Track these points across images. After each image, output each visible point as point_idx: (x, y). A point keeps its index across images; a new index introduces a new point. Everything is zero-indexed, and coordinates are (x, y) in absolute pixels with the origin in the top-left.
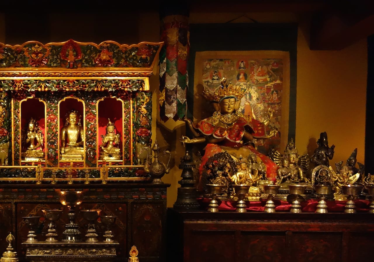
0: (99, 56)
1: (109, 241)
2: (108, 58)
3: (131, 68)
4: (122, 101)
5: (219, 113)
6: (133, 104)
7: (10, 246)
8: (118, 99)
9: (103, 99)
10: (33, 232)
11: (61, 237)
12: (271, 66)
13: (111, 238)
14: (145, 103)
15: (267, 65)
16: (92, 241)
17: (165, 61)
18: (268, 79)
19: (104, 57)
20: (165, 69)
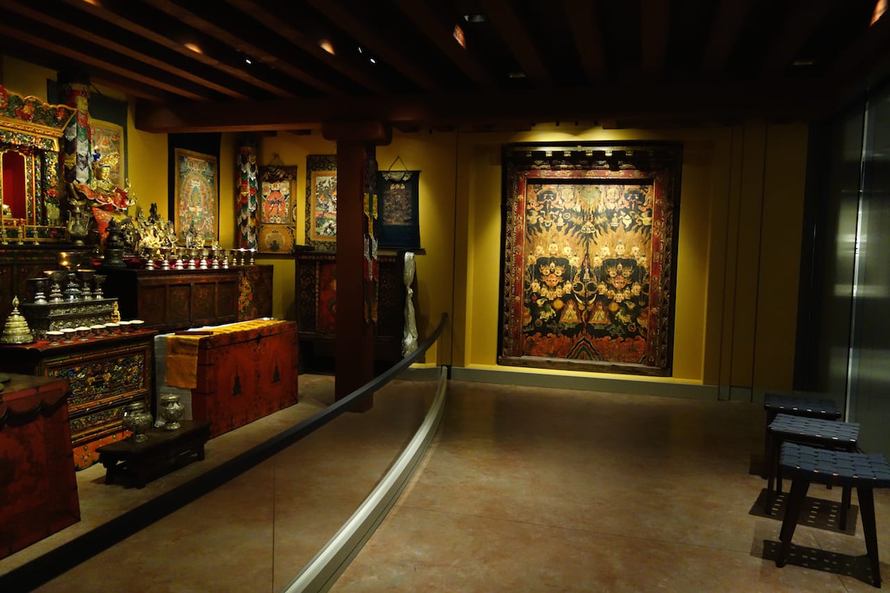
0: (22, 108)
1: (99, 298)
2: (29, 113)
3: (46, 127)
4: (25, 157)
5: (95, 179)
6: (35, 161)
7: (16, 309)
8: (20, 154)
9: (6, 151)
10: (42, 293)
11: (65, 297)
12: (111, 137)
13: (102, 295)
14: (54, 163)
15: (109, 135)
16: (88, 299)
17: (75, 126)
18: (110, 149)
19: (26, 112)
20: (75, 134)
